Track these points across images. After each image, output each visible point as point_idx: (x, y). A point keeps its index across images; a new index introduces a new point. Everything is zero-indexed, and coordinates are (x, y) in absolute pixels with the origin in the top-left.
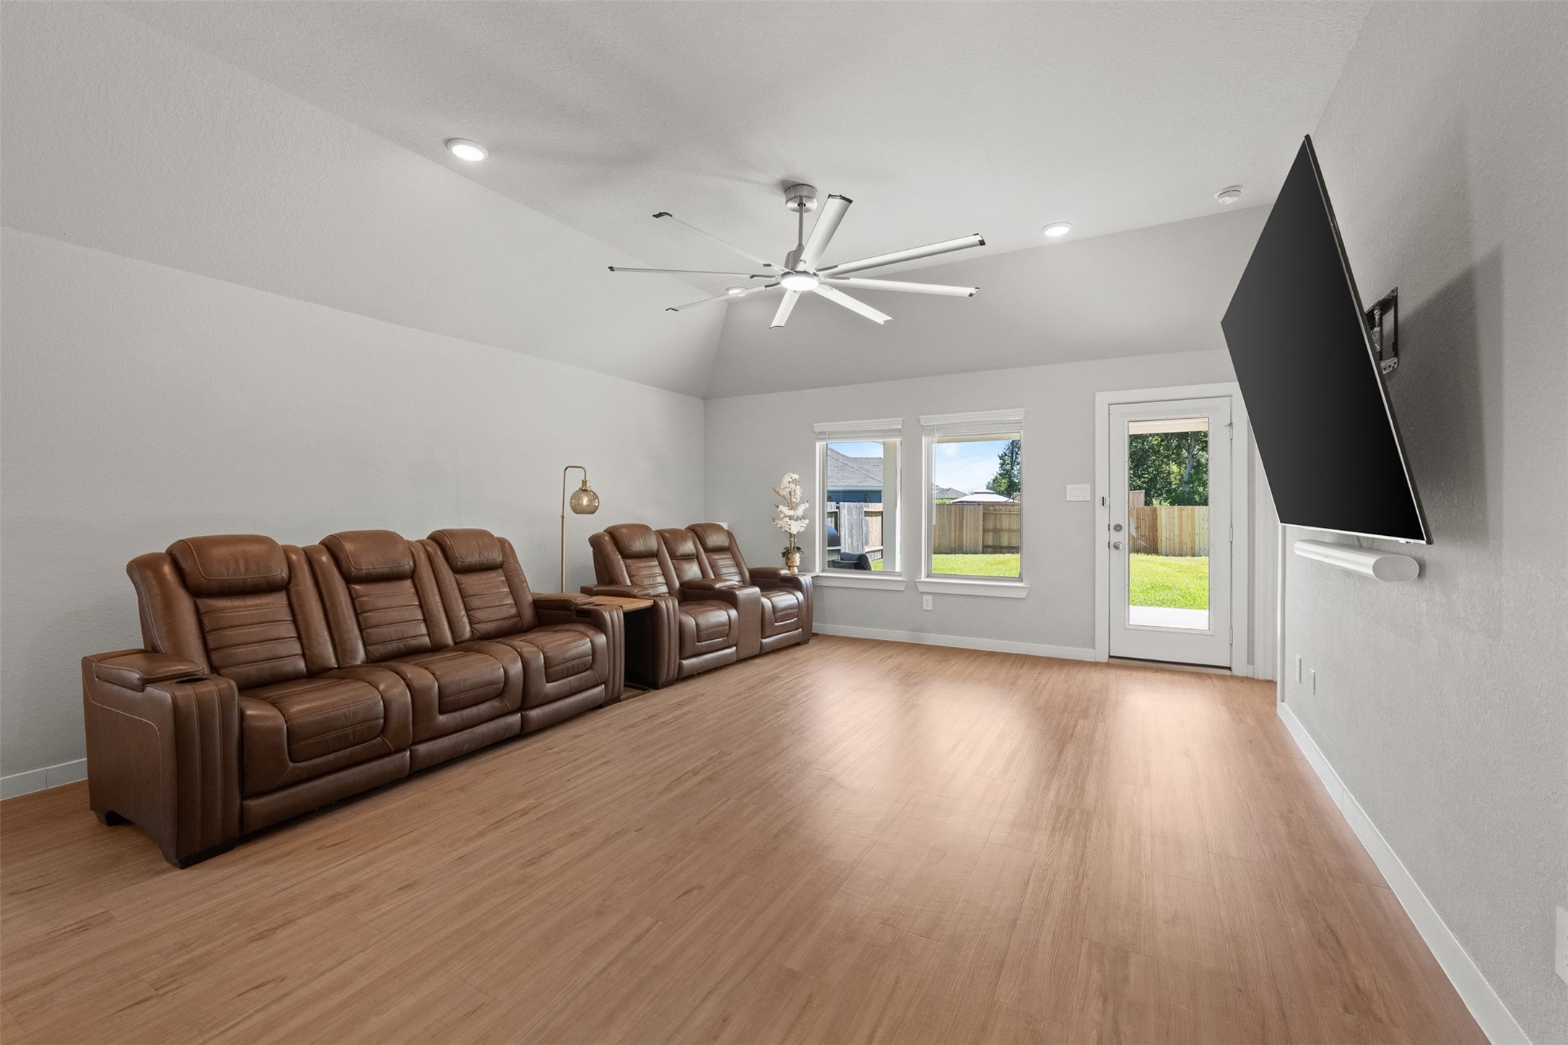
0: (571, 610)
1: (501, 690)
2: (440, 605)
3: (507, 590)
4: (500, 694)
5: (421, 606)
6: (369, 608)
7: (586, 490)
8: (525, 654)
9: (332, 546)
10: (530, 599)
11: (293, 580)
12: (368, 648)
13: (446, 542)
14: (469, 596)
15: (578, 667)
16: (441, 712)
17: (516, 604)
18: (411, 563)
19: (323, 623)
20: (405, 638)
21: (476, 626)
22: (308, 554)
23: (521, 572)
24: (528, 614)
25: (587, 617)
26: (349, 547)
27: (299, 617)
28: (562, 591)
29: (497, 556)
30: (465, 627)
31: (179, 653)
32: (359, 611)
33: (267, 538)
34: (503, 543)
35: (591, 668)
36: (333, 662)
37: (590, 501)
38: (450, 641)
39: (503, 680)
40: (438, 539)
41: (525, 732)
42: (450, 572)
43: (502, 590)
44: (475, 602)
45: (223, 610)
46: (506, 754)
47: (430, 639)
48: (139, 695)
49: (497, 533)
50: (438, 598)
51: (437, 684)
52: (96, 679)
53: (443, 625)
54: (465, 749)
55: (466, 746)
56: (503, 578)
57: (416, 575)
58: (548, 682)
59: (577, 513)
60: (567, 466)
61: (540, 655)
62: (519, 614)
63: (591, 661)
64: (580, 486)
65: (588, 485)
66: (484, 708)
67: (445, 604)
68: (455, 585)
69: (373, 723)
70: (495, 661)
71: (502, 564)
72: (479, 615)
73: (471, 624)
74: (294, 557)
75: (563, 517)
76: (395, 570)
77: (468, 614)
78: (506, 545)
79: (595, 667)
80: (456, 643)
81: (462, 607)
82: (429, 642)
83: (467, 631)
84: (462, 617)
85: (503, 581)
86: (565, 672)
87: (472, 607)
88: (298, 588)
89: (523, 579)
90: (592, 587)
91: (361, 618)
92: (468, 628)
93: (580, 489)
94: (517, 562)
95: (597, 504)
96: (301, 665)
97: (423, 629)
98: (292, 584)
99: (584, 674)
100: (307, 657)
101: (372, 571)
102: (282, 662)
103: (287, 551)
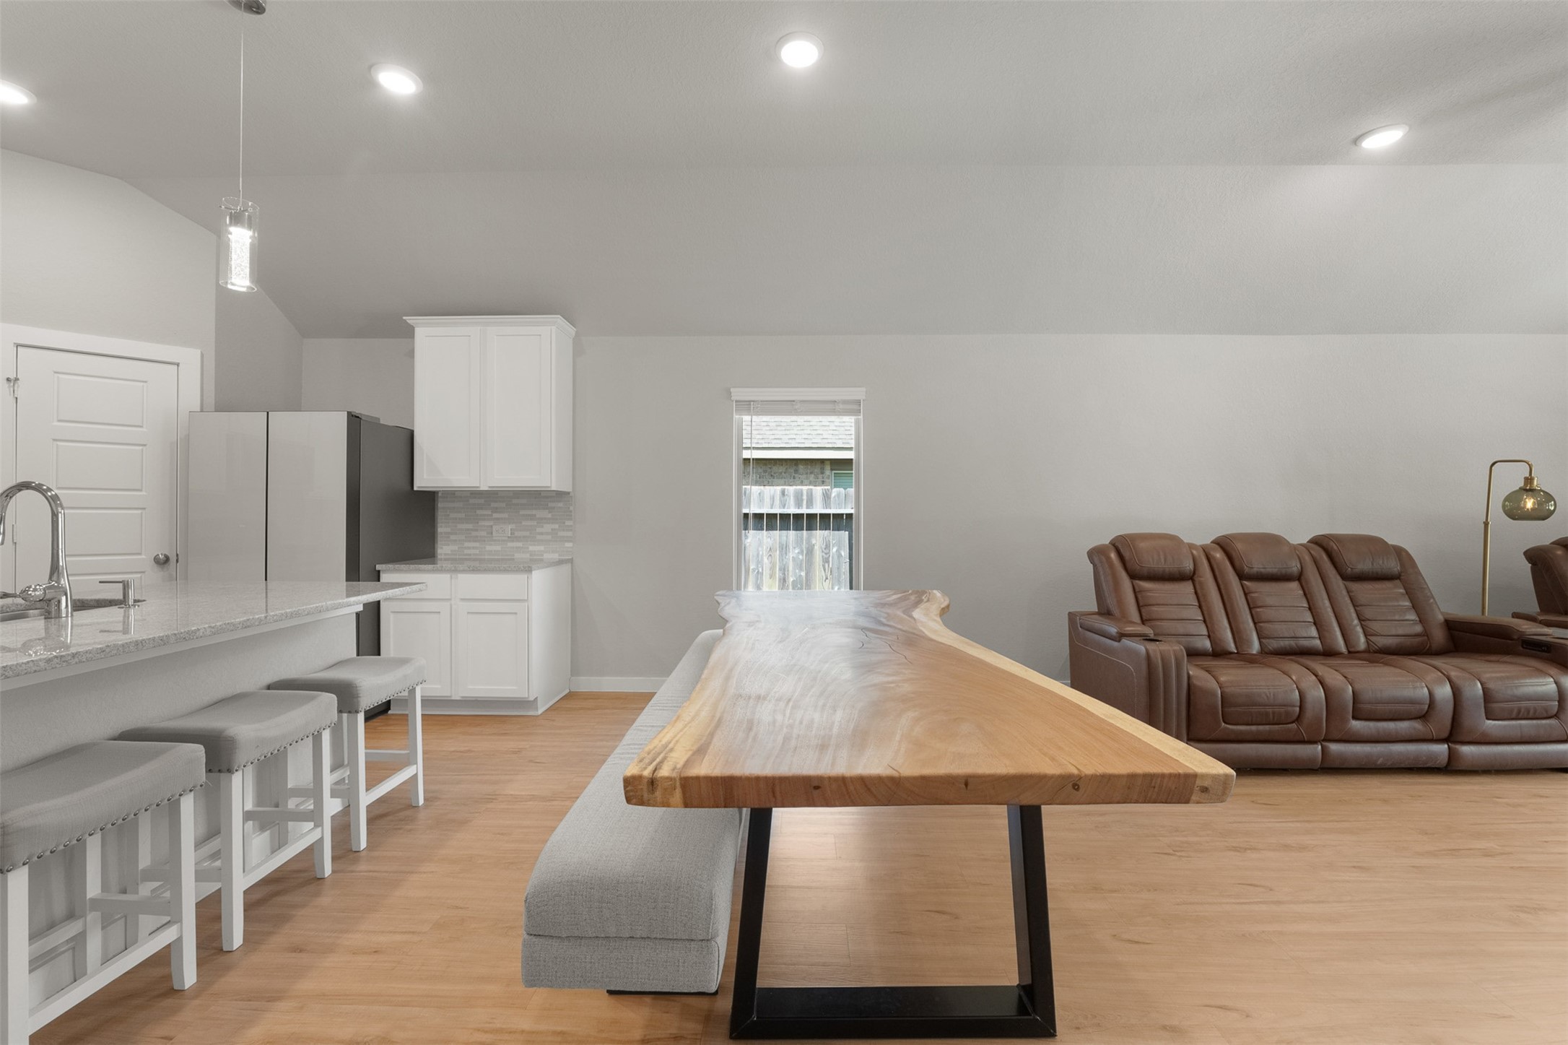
0: (1512, 640)
1: (1425, 712)
2: (1330, 610)
3: (1408, 603)
4: (1424, 717)
5: (1310, 609)
6: (1260, 604)
7: (1532, 490)
8: (1454, 679)
9: (1223, 544)
10: (1441, 618)
11: (1197, 572)
12: (1263, 641)
13: (1332, 547)
14: (1361, 605)
15: (1535, 711)
16: (1355, 718)
17: (1420, 621)
18: (1299, 566)
19: (1223, 611)
20: (1296, 638)
21: (1373, 638)
22: (1206, 551)
23: (1425, 586)
24: (1439, 636)
25: (1544, 651)
26: (1240, 546)
27: (1203, 604)
28: (1483, 613)
29: (1393, 565)
30: (1359, 638)
31: (1124, 618)
32: (1252, 606)
33: (1176, 536)
34: (1399, 552)
35: (1556, 716)
36: (1232, 648)
37: (1540, 504)
38: (1343, 649)
39: (1428, 702)
40: (1322, 544)
41: (1451, 768)
42: (1339, 578)
43: (1401, 603)
44: (1368, 613)
45: (1149, 590)
46: (1430, 784)
47: (1321, 642)
48: (1116, 644)
49: (1391, 540)
50: (1327, 603)
51: (1350, 687)
52: (1080, 629)
53: (1335, 632)
54: (1379, 762)
55: (1381, 759)
56: (1402, 591)
57: (1302, 577)
58: (1488, 719)
59: (1513, 518)
60: (1495, 460)
61: (1476, 684)
62: (1426, 633)
63: (1557, 707)
64: (1522, 484)
65: (1535, 483)
66: (1403, 726)
67: (1336, 609)
68: (1344, 592)
69: (1290, 709)
70: (1416, 679)
71: (1400, 575)
72: (1375, 626)
73: (1366, 635)
74: (1195, 552)
75: (1486, 524)
76: (1284, 571)
77: (1361, 624)
78: (1404, 554)
79: (1562, 716)
80: (1349, 652)
81: (1354, 615)
82: (1321, 646)
83: (1362, 643)
84: (1356, 626)
85: (1402, 594)
86: (1515, 711)
87: (1367, 617)
88: (1202, 579)
89: (1429, 594)
90: (1534, 615)
91: (1253, 612)
92: (1362, 639)
93: (1520, 488)
94: (1419, 573)
95: (1552, 508)
96: (1207, 644)
97: (1314, 632)
98: (1196, 576)
99: (1544, 722)
100: (1212, 639)
101: (1262, 570)
102: (1191, 639)
103: (1191, 546)
